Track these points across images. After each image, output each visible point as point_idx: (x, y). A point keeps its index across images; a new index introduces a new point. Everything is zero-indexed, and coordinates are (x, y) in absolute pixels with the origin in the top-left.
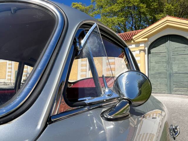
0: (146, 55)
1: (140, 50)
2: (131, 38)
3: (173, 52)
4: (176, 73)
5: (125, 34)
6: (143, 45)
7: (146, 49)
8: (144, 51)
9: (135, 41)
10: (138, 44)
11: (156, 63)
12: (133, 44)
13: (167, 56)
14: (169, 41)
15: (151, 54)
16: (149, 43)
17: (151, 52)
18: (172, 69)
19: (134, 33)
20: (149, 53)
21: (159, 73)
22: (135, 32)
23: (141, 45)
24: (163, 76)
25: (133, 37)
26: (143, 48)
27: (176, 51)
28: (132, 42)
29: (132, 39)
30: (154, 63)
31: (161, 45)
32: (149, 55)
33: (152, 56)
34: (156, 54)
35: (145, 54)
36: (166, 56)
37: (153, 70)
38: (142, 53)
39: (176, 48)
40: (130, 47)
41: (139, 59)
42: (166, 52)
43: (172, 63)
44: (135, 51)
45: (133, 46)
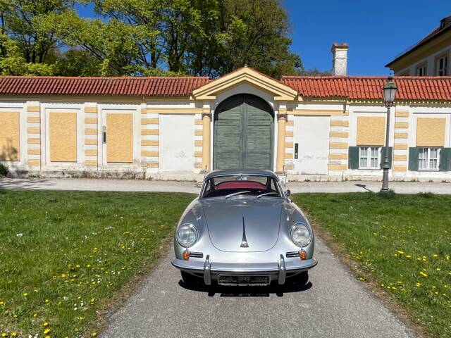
0: (212, 123)
1: (203, 115)
2: (188, 90)
3: (249, 120)
4: (252, 152)
6: (208, 106)
7: (213, 112)
8: (210, 115)
9: (197, 98)
10: (200, 104)
11: (225, 135)
12: (192, 102)
13: (241, 126)
14: (244, 103)
15: (219, 121)
17: (219, 118)
18: (246, 146)
20: (216, 119)
21: (230, 152)
23: (205, 106)
24: (234, 156)
25: (194, 92)
26: (208, 112)
27: (253, 120)
28: (191, 98)
29: (191, 94)
30: (223, 136)
31: (234, 109)
32: (216, 122)
33: (220, 124)
34: (227, 122)
35: (211, 121)
36: (239, 127)
37: (221, 147)
38: (207, 118)
39: (253, 115)
40: (186, 106)
41: (200, 127)
42: (239, 120)
43: (247, 138)
44: (194, 114)
45: (192, 105)
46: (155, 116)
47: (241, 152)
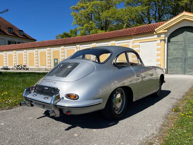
1: (161, 40)
2: (153, 29)
3: (189, 40)
4: (190, 58)
5: (149, 26)
6: (164, 36)
7: (166, 38)
8: (165, 40)
9: (157, 32)
10: (159, 35)
11: (174, 50)
12: (155, 34)
13: (184, 44)
14: (185, 32)
15: (170, 43)
16: (169, 34)
17: (171, 41)
18: (186, 54)
19: (156, 25)
20: (169, 41)
21: (177, 58)
22: (158, 24)
23: (162, 36)
24: (179, 60)
25: (156, 30)
26: (164, 38)
27: (191, 40)
28: (155, 33)
29: (154, 31)
30: (173, 51)
31: (179, 35)
32: (169, 43)
33: (171, 44)
34: (175, 42)
35: (165, 43)
36: (182, 44)
37: (171, 56)
38: (163, 42)
39: (191, 37)
40: (153, 37)
41: (160, 47)
42: (182, 41)
43: (187, 50)
44: (156, 41)
45: (156, 36)
46: (138, 44)
47: (183, 58)
